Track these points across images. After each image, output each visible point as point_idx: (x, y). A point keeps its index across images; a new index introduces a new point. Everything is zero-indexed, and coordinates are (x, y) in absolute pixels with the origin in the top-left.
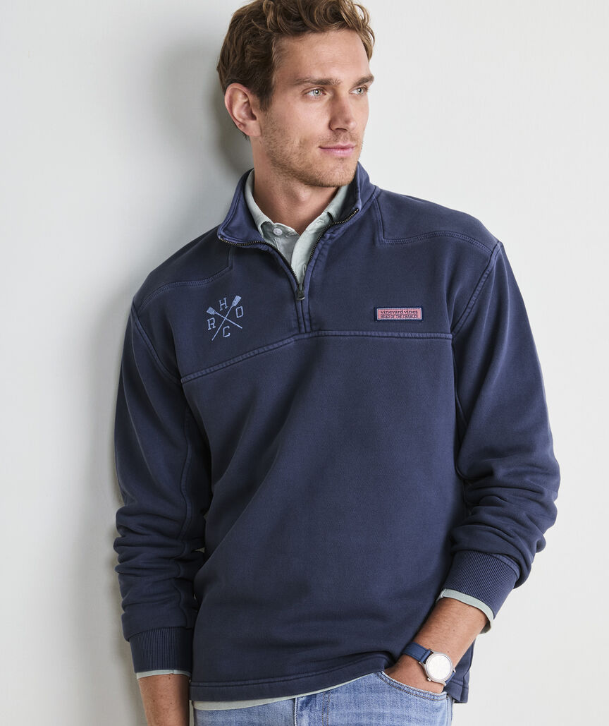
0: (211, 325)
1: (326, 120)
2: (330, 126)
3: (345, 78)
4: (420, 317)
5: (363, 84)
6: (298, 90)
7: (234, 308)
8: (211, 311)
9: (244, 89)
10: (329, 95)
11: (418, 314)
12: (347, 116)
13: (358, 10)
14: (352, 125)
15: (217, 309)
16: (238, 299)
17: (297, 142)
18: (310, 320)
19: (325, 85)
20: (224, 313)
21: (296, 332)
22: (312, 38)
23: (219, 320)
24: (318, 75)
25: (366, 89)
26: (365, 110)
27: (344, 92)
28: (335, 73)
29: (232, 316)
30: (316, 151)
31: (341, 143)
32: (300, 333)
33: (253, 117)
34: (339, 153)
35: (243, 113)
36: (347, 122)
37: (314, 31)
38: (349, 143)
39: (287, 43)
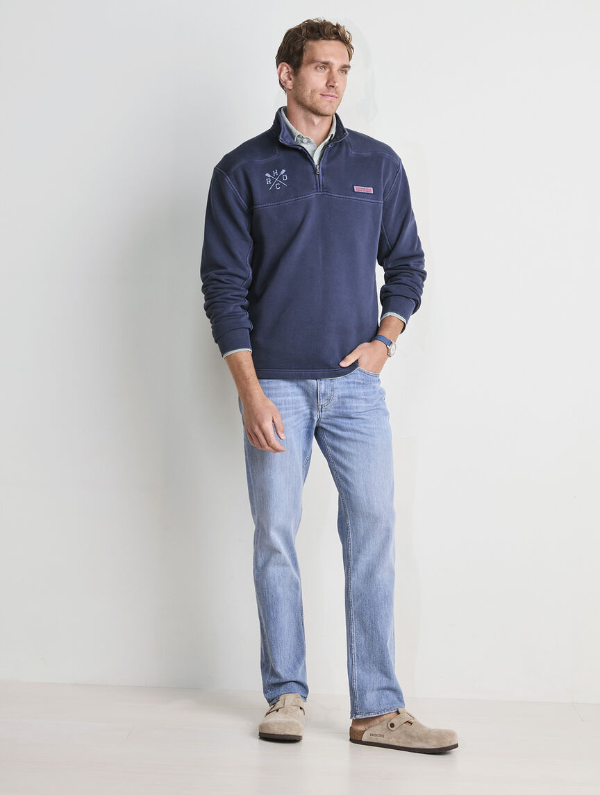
0: (269, 182)
1: (325, 82)
2: (326, 85)
3: (337, 63)
4: (372, 192)
5: (345, 69)
6: (313, 66)
7: (282, 175)
8: (267, 175)
9: (287, 65)
10: (328, 70)
11: (371, 190)
12: (335, 80)
13: (347, 34)
14: (337, 84)
15: (272, 174)
16: (284, 171)
17: (309, 92)
18: (323, 186)
19: (326, 65)
20: (276, 177)
21: (315, 191)
22: (323, 42)
23: (273, 181)
24: (323, 59)
25: (346, 72)
26: (345, 82)
27: (335, 69)
28: (331, 60)
29: (281, 178)
30: (318, 96)
31: (330, 93)
32: (317, 192)
33: (291, 79)
34: (330, 98)
35: (286, 78)
36: (335, 82)
37: (324, 39)
38: (334, 94)
39: (310, 43)
